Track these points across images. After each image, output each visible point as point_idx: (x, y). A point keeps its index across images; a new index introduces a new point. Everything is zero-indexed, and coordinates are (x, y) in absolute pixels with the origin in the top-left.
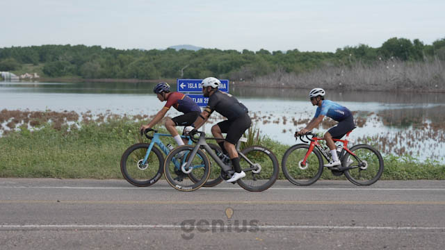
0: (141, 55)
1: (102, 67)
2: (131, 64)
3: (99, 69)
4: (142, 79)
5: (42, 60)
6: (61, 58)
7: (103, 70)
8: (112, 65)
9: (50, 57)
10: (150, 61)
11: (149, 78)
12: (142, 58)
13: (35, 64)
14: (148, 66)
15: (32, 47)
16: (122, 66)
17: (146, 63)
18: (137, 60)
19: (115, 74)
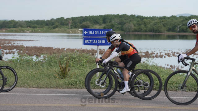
0: (156, 20)
1: (135, 26)
2: (150, 24)
3: (133, 27)
4: (156, 32)
5: (104, 22)
6: (113, 21)
7: (135, 28)
8: (140, 25)
9: (108, 21)
10: (161, 22)
11: (160, 32)
12: (156, 21)
13: (100, 25)
14: (160, 25)
15: (100, 16)
16: (145, 26)
17: (158, 24)
18: (154, 22)
19: (141, 29)
